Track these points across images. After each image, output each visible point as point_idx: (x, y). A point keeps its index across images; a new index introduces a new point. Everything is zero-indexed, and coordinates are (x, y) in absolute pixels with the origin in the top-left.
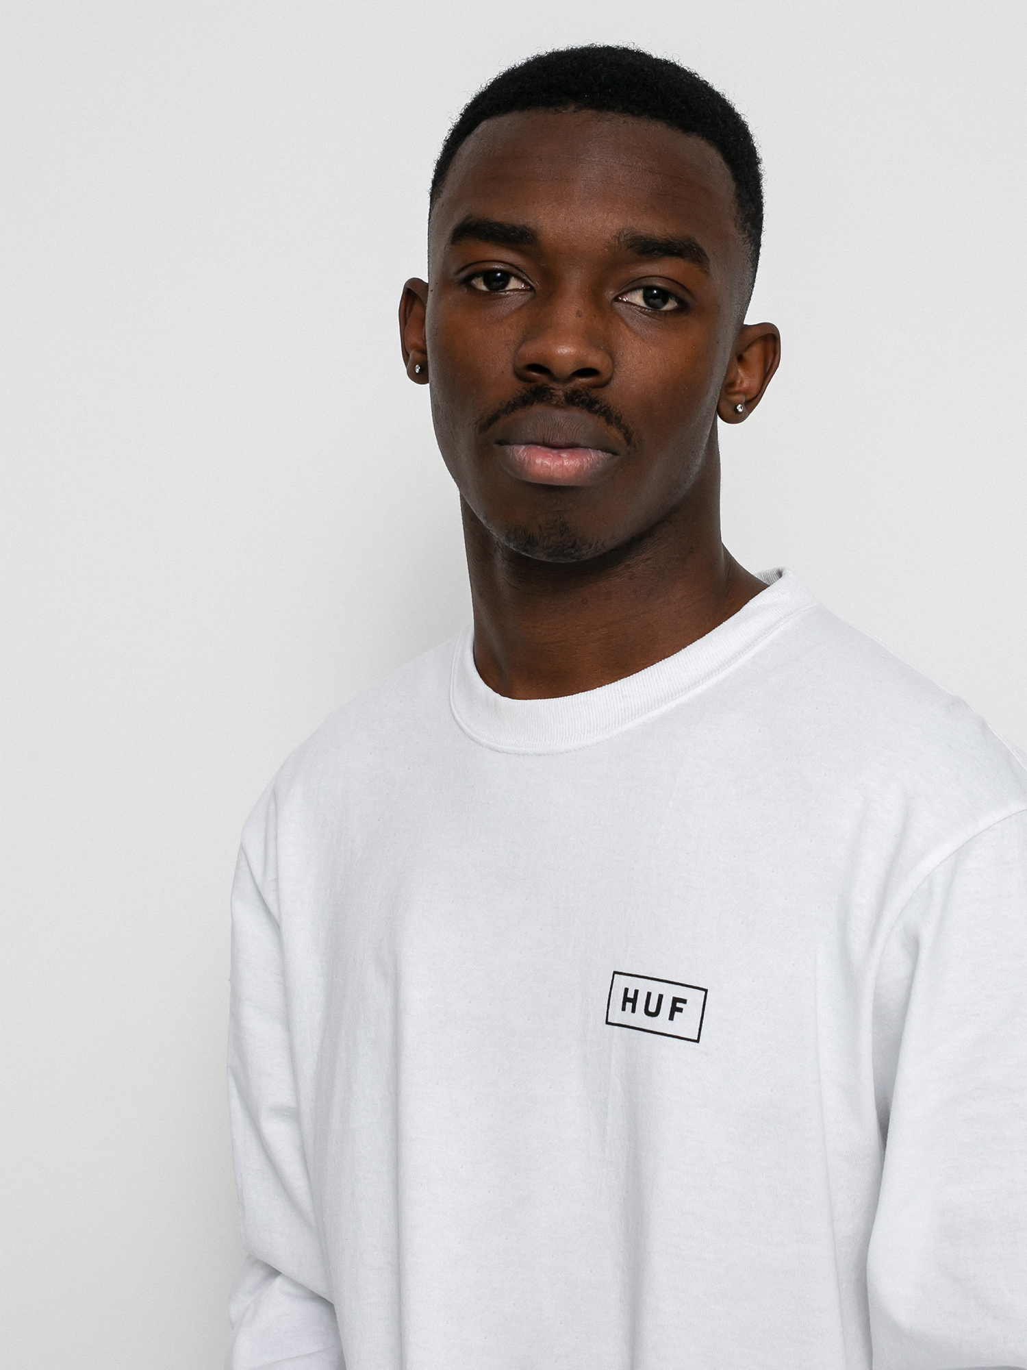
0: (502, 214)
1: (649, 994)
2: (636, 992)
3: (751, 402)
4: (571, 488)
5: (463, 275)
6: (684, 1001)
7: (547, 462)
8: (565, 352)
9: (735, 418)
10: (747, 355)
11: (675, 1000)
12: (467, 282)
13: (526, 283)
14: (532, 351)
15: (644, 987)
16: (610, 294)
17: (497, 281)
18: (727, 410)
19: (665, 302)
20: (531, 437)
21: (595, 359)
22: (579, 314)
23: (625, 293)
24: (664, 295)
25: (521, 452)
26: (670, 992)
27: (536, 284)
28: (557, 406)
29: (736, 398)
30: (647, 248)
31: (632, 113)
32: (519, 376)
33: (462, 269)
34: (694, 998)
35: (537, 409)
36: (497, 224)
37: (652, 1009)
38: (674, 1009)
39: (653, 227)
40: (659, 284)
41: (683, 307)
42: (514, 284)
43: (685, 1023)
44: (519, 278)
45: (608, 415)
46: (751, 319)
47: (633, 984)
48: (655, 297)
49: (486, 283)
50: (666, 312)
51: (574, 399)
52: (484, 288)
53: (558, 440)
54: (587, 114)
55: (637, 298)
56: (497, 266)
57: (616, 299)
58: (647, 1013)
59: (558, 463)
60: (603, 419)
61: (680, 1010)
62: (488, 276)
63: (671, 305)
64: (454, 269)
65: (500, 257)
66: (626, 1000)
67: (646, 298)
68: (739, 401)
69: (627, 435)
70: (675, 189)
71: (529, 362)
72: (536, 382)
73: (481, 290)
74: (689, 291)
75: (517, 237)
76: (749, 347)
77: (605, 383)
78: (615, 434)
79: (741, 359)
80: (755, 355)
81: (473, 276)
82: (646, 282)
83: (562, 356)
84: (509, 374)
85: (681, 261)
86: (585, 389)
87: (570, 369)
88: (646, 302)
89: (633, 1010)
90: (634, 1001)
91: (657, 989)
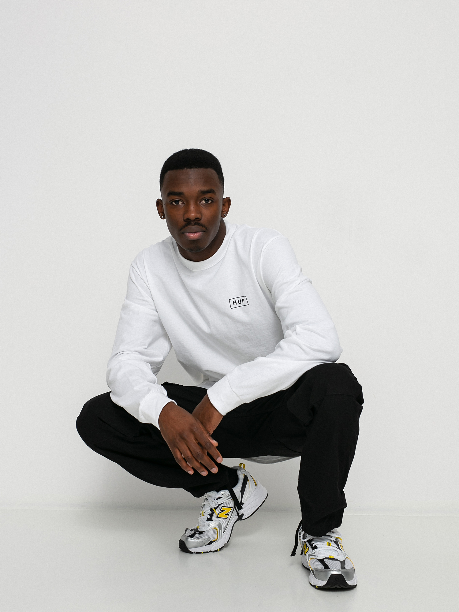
0: (176, 190)
1: (238, 300)
2: (236, 301)
3: (227, 213)
4: (198, 240)
5: (171, 202)
6: (243, 299)
7: (192, 235)
8: (193, 215)
10: (225, 204)
12: (172, 203)
13: (183, 202)
14: (186, 216)
15: (237, 300)
16: (199, 202)
17: (177, 202)
18: (223, 215)
19: (209, 201)
20: (188, 232)
21: (199, 216)
22: (194, 208)
23: (201, 201)
24: (208, 200)
25: (187, 234)
26: (241, 299)
27: (185, 203)
28: (193, 226)
29: (224, 213)
30: (204, 193)
31: (197, 168)
32: (185, 221)
33: (170, 201)
34: (244, 298)
35: (189, 226)
36: (176, 192)
37: (240, 302)
38: (243, 301)
39: (204, 188)
40: (207, 198)
41: (212, 201)
42: (180, 203)
43: (245, 303)
44: (181, 201)
45: (202, 225)
46: (224, 197)
47: (234, 300)
48: (207, 201)
49: (175, 203)
50: (209, 203)
51: (195, 224)
52: (175, 204)
53: (194, 231)
54: (189, 169)
55: (204, 202)
56: (177, 199)
57: (200, 203)
58: (239, 303)
59: (194, 235)
60: (201, 227)
61: (244, 301)
62: (176, 202)
63: (210, 202)
64: (168, 201)
65: (176, 198)
66: (234, 303)
67: (205, 201)
68: (225, 213)
69: (206, 228)
70: (207, 180)
71: (186, 218)
72: (188, 222)
73: (175, 205)
74: (213, 199)
75: (180, 194)
76: (225, 202)
77: (200, 220)
78: (204, 229)
79: (224, 205)
80: (227, 204)
81: (172, 202)
82: (204, 198)
83: (192, 216)
84: (183, 220)
85: (211, 194)
86: (197, 221)
87: (194, 218)
88: (205, 202)
89: (236, 304)
90: (236, 303)
91: (239, 299)
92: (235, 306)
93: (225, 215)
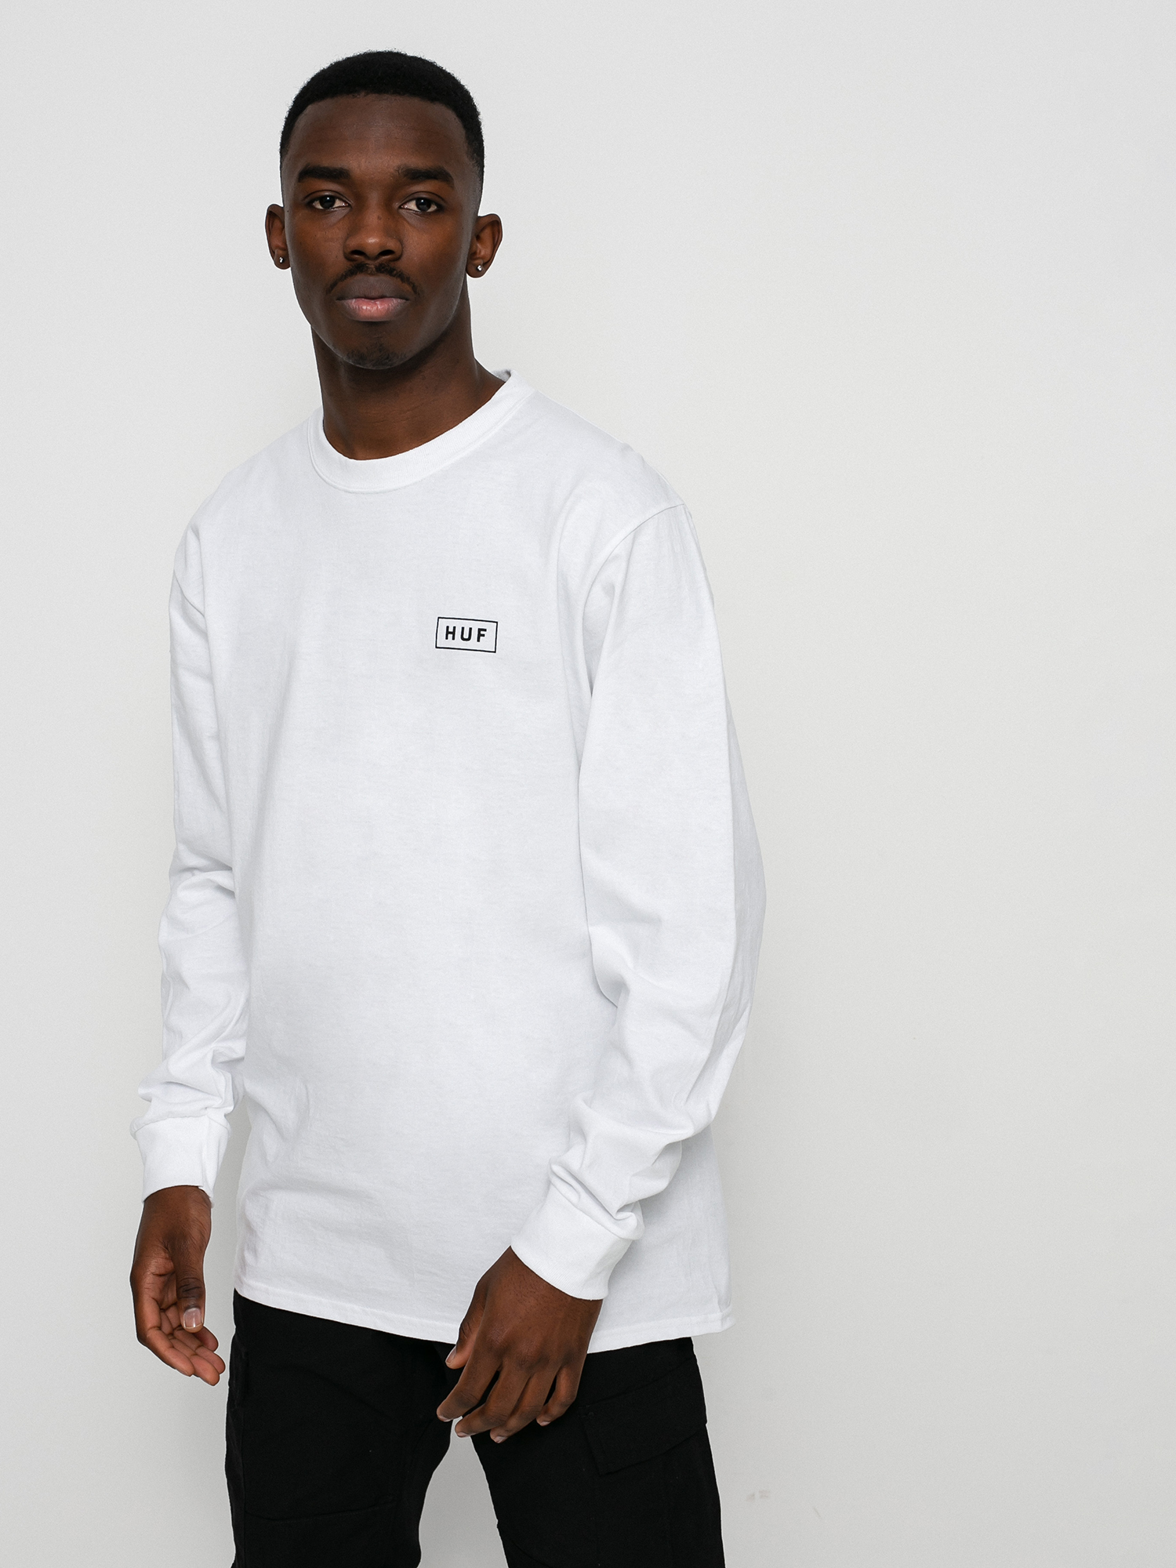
0: (327, 162)
1: (463, 628)
2: (454, 628)
3: (487, 264)
4: (384, 323)
5: (307, 200)
6: (485, 630)
7: (368, 308)
8: (372, 241)
9: (477, 274)
10: (482, 235)
11: (480, 630)
12: (310, 205)
13: (346, 202)
14: (353, 243)
15: (459, 625)
16: (396, 205)
17: (328, 203)
18: (472, 270)
19: (429, 207)
20: (358, 294)
21: (391, 244)
22: (379, 218)
23: (405, 203)
24: (428, 203)
25: (353, 303)
26: (476, 626)
27: (352, 203)
28: (371, 274)
29: (477, 262)
30: (415, 176)
31: (398, 95)
32: (347, 257)
33: (306, 197)
34: (491, 627)
35: (359, 277)
36: (326, 168)
37: (466, 636)
38: (480, 635)
39: (417, 162)
40: (424, 196)
41: (440, 209)
42: (338, 203)
43: (487, 642)
44: (341, 199)
45: (402, 277)
46: (482, 212)
47: (451, 624)
48: (424, 204)
49: (322, 204)
50: (431, 213)
51: (381, 269)
52: (321, 207)
53: (373, 294)
54: (373, 97)
55: (412, 206)
56: (327, 193)
57: (401, 208)
58: (463, 639)
59: (375, 308)
60: (399, 280)
61: (483, 635)
62: (322, 200)
63: (433, 208)
64: (301, 197)
65: (328, 187)
66: (448, 633)
67: (418, 205)
68: (479, 264)
69: (414, 288)
70: (428, 138)
71: (352, 249)
72: (357, 261)
73: (319, 209)
74: (443, 199)
75: (338, 175)
76: (483, 229)
77: (399, 258)
78: (407, 287)
79: (478, 237)
80: (487, 234)
81: (313, 201)
82: (416, 196)
83: (371, 244)
84: (341, 257)
85: (436, 181)
86: (387, 263)
87: (377, 251)
88: (416, 209)
89: (453, 639)
90: (453, 633)
91: (467, 625)
92: (450, 643)
93: (480, 268)
